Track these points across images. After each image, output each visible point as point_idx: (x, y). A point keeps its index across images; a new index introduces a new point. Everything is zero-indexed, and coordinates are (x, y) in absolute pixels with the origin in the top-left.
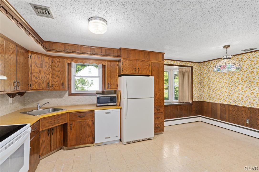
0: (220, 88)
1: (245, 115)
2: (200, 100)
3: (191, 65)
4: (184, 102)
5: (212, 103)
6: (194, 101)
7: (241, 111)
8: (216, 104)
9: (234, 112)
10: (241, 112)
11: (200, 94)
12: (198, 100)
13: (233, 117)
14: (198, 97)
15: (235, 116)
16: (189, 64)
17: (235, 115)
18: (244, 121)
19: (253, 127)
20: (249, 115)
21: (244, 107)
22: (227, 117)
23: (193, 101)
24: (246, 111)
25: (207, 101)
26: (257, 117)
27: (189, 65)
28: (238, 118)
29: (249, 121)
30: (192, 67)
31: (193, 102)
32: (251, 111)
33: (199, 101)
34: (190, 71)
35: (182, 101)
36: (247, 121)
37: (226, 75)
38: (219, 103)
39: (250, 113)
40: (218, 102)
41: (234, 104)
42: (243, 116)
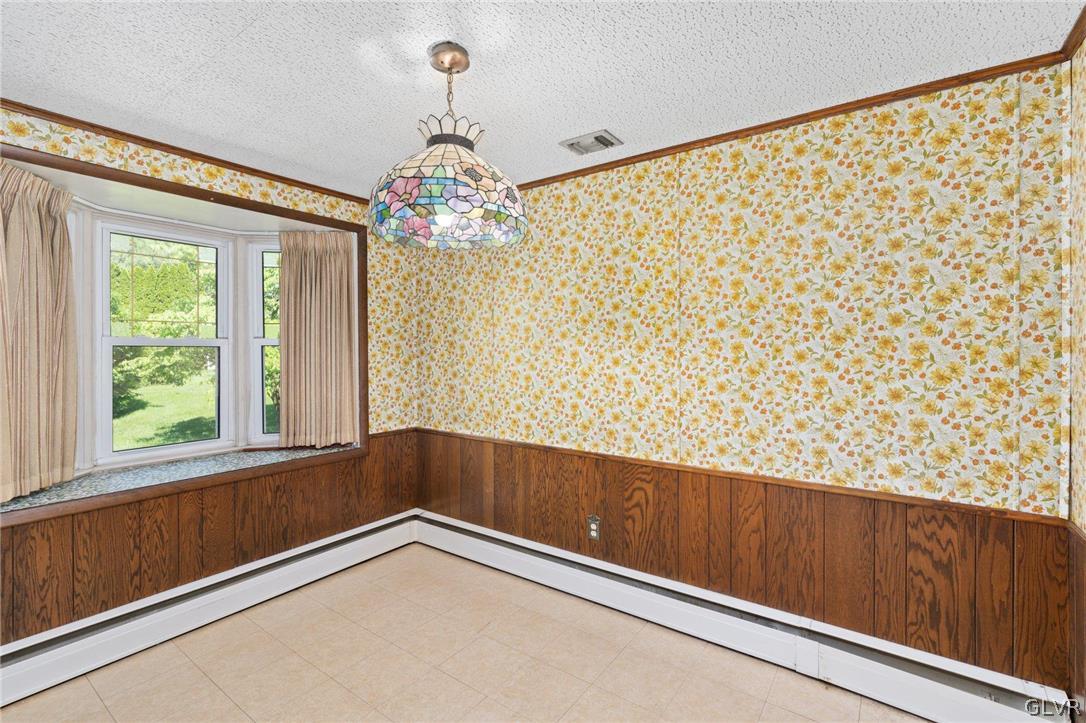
0: (493, 357)
1: (586, 495)
2: (414, 425)
3: (355, 215)
4: (313, 447)
5: (462, 438)
6: (374, 436)
7: (572, 476)
8: (480, 442)
9: (547, 481)
10: (572, 480)
11: (415, 390)
12: (403, 427)
13: (543, 510)
14: (406, 405)
15: (549, 506)
16: (344, 212)
17: (549, 497)
18: (582, 528)
19: (613, 555)
20: (598, 493)
21: (580, 457)
22: (520, 510)
23: (373, 431)
24: (589, 474)
25: (442, 428)
26: (626, 505)
27: (344, 218)
28: (560, 512)
29: (601, 529)
30: (361, 230)
31: (367, 438)
32: (604, 476)
33: (407, 431)
34: (348, 253)
35: (303, 437)
36: (593, 526)
37: (515, 285)
38: (491, 436)
39: (603, 486)
40: (485, 434)
41: (547, 443)
42: (576, 499)
